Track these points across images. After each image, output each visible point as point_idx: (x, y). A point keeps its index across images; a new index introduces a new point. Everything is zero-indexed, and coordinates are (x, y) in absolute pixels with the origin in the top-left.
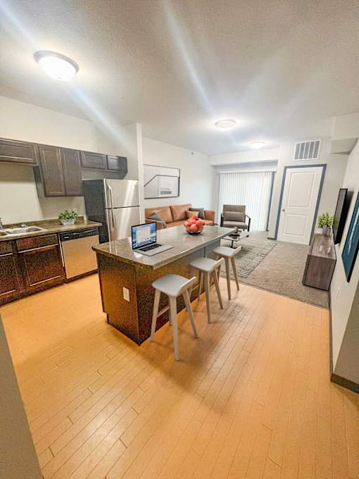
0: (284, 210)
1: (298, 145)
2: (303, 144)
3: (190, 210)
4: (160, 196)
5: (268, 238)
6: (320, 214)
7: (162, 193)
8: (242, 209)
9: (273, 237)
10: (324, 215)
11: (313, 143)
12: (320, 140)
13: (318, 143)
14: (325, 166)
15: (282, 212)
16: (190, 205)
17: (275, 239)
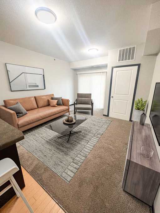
0: (112, 97)
1: (120, 51)
2: (124, 50)
3: (52, 99)
4: (28, 88)
5: (104, 115)
6: (136, 99)
7: (30, 86)
8: (89, 96)
9: (106, 114)
10: (139, 100)
11: (130, 49)
12: (136, 46)
13: (134, 48)
14: (139, 65)
15: (111, 98)
16: (53, 95)
17: (108, 116)
